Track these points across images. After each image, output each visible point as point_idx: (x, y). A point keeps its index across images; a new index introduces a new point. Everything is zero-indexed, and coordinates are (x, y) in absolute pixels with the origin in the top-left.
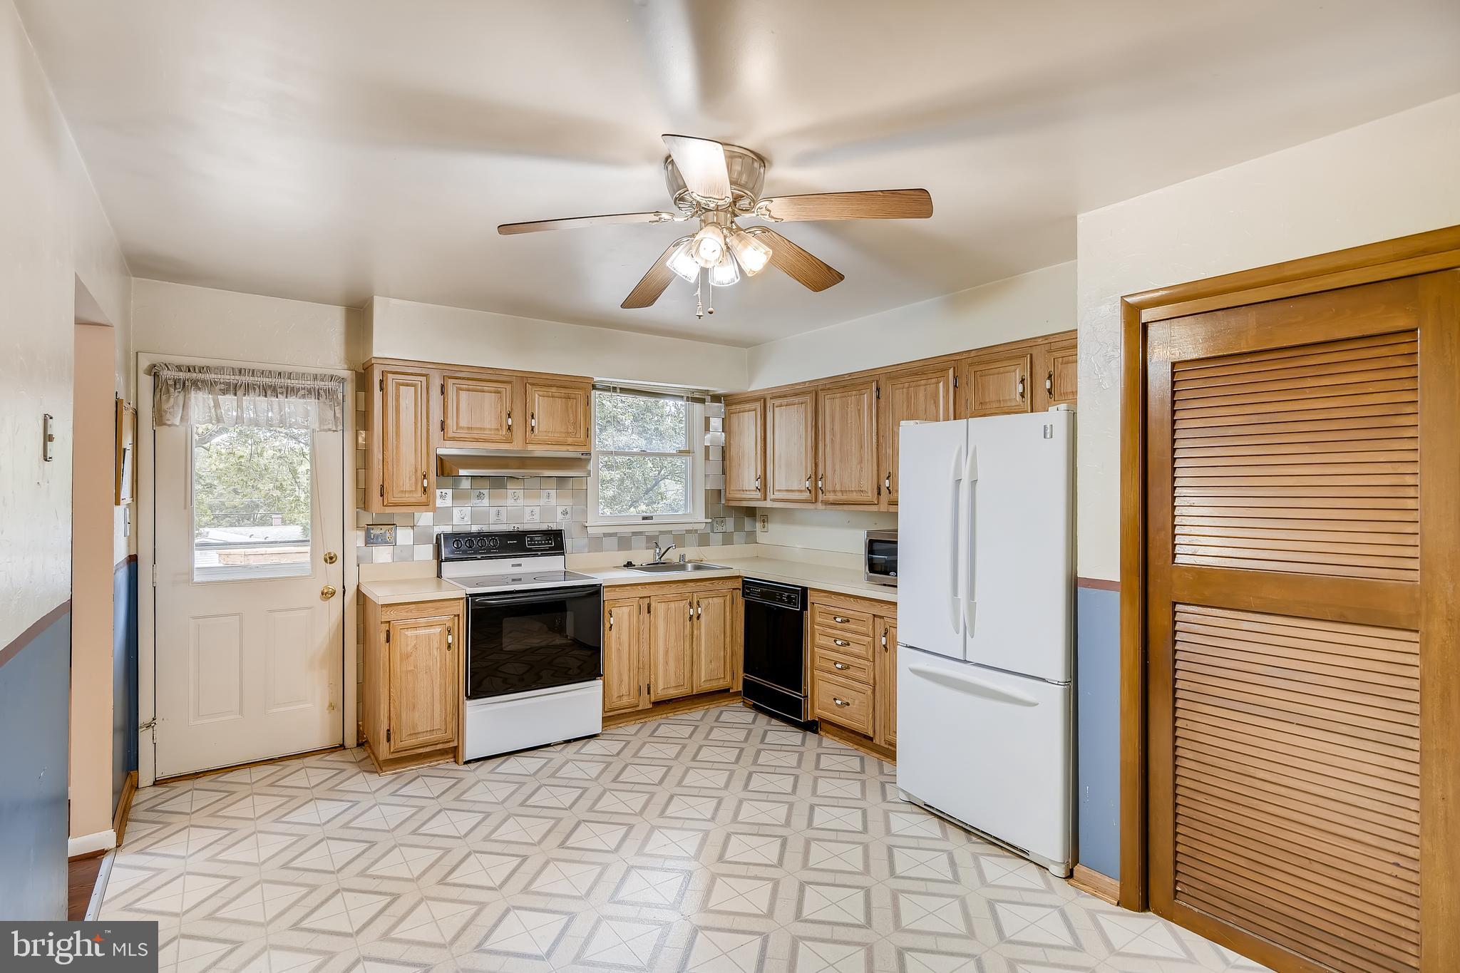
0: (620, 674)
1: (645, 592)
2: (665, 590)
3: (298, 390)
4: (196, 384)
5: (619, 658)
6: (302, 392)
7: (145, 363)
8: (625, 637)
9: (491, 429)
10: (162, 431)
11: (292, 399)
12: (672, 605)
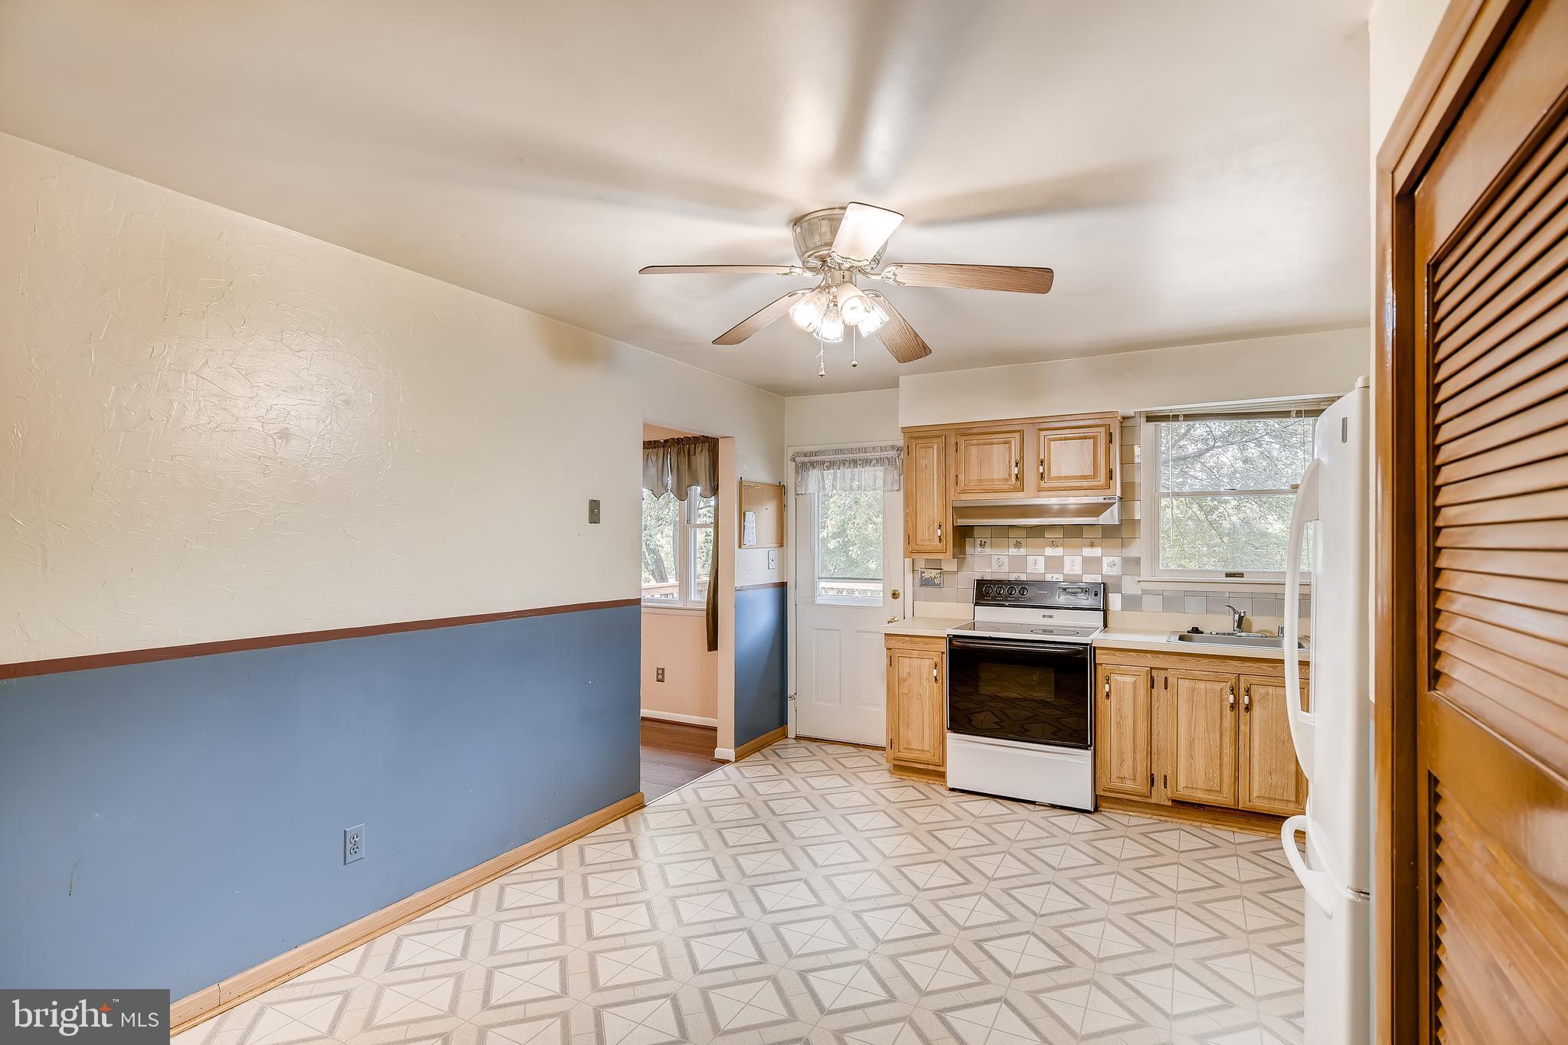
0: (1121, 753)
1: (1158, 662)
2: (1191, 664)
3: (871, 461)
4: (813, 465)
5: (1120, 733)
6: (874, 462)
7: (790, 452)
8: (1128, 711)
9: (999, 480)
10: (800, 498)
11: (867, 468)
12: (1202, 685)
